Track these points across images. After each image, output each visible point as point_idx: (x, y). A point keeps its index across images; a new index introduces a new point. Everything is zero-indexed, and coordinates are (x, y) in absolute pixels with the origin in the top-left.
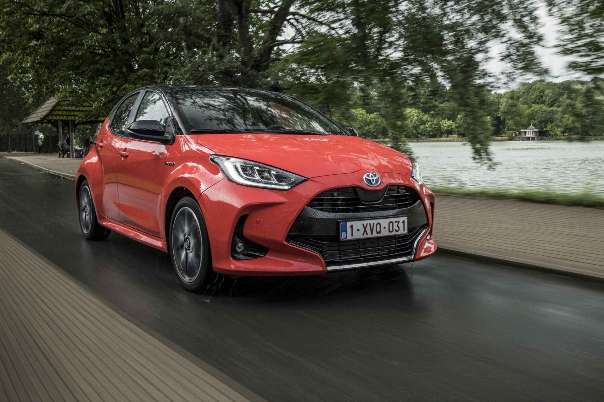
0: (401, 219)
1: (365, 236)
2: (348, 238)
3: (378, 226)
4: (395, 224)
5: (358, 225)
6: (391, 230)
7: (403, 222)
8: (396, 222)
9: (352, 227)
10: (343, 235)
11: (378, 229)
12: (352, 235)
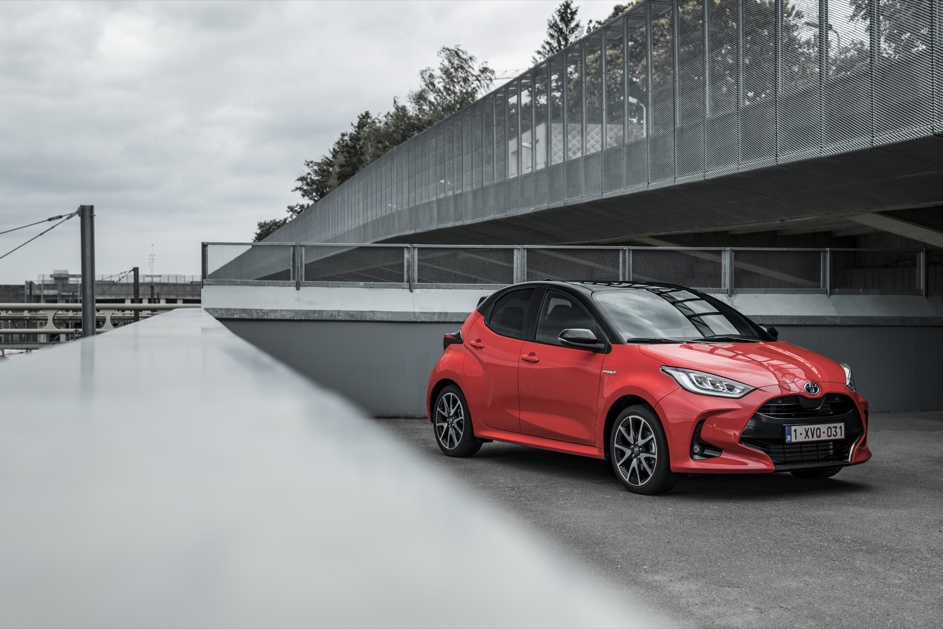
0: (838, 425)
1: (807, 440)
2: (792, 441)
3: (818, 430)
4: (833, 430)
5: (801, 429)
6: (829, 435)
7: (841, 427)
8: (834, 427)
9: (795, 430)
10: (788, 438)
11: (818, 434)
12: (796, 439)
